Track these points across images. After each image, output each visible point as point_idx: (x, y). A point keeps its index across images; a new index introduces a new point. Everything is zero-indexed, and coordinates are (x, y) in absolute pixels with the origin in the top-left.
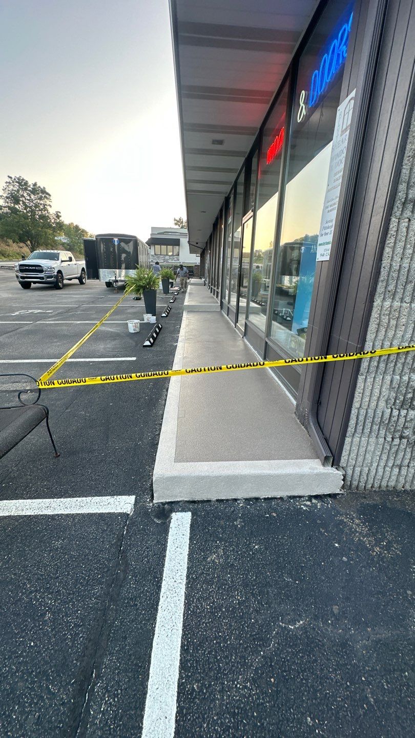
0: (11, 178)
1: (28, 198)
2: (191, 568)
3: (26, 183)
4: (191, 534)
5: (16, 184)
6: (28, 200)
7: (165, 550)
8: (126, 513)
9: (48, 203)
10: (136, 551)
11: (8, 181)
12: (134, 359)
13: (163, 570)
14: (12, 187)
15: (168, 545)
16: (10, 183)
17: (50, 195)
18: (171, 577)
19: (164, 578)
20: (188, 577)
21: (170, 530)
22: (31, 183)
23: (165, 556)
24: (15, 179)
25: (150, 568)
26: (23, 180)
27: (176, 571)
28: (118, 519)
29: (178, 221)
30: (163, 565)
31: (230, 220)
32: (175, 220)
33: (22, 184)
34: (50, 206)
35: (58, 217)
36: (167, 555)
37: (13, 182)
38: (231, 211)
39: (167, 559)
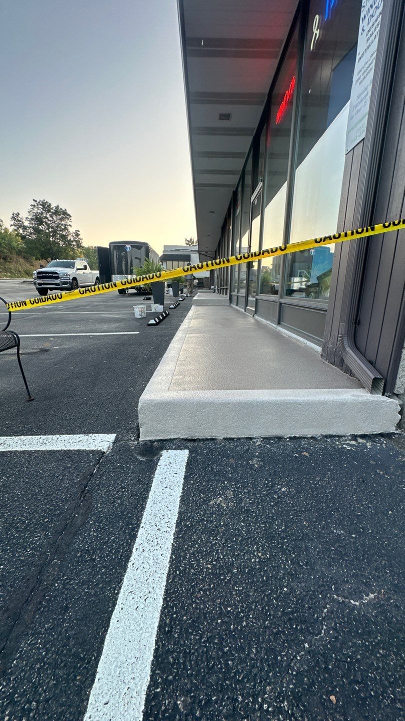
0: (36, 201)
1: (51, 219)
2: (184, 512)
3: (50, 205)
4: (186, 472)
5: (40, 206)
6: (50, 221)
7: (147, 491)
8: (100, 450)
9: (69, 223)
10: (106, 492)
11: (33, 204)
12: (138, 333)
13: (142, 515)
14: (36, 209)
15: (153, 484)
16: (35, 206)
17: (70, 216)
18: (153, 524)
19: (142, 525)
20: (178, 524)
21: (158, 468)
22: (53, 206)
23: (147, 498)
24: (39, 203)
25: (122, 512)
26: (47, 202)
27: (162, 517)
28: (89, 456)
29: (189, 242)
30: (143, 509)
31: (238, 211)
32: (186, 240)
33: (46, 206)
34: (71, 226)
35: (77, 235)
36: (150, 496)
37: (38, 205)
38: (239, 202)
39: (149, 501)
